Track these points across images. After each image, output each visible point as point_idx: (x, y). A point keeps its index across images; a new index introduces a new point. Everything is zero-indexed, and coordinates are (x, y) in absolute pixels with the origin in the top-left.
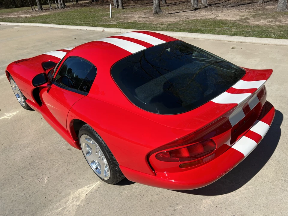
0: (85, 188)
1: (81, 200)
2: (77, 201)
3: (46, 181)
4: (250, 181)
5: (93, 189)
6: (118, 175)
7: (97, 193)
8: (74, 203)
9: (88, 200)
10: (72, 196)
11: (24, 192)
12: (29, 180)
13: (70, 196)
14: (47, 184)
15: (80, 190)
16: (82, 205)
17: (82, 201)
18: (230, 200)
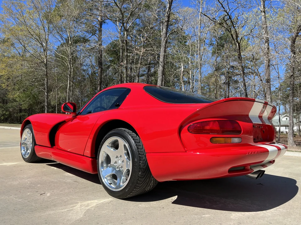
0: (96, 201)
1: (90, 207)
2: (86, 207)
3: (48, 195)
4: (279, 207)
5: (105, 201)
6: (140, 173)
7: (110, 204)
8: (83, 208)
9: (98, 207)
10: (79, 204)
11: (22, 199)
12: (29, 194)
13: (77, 204)
14: (49, 196)
15: (89, 202)
16: (93, 209)
17: (92, 207)
18: (262, 215)
